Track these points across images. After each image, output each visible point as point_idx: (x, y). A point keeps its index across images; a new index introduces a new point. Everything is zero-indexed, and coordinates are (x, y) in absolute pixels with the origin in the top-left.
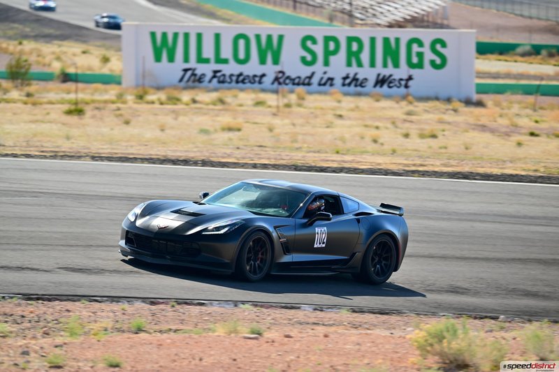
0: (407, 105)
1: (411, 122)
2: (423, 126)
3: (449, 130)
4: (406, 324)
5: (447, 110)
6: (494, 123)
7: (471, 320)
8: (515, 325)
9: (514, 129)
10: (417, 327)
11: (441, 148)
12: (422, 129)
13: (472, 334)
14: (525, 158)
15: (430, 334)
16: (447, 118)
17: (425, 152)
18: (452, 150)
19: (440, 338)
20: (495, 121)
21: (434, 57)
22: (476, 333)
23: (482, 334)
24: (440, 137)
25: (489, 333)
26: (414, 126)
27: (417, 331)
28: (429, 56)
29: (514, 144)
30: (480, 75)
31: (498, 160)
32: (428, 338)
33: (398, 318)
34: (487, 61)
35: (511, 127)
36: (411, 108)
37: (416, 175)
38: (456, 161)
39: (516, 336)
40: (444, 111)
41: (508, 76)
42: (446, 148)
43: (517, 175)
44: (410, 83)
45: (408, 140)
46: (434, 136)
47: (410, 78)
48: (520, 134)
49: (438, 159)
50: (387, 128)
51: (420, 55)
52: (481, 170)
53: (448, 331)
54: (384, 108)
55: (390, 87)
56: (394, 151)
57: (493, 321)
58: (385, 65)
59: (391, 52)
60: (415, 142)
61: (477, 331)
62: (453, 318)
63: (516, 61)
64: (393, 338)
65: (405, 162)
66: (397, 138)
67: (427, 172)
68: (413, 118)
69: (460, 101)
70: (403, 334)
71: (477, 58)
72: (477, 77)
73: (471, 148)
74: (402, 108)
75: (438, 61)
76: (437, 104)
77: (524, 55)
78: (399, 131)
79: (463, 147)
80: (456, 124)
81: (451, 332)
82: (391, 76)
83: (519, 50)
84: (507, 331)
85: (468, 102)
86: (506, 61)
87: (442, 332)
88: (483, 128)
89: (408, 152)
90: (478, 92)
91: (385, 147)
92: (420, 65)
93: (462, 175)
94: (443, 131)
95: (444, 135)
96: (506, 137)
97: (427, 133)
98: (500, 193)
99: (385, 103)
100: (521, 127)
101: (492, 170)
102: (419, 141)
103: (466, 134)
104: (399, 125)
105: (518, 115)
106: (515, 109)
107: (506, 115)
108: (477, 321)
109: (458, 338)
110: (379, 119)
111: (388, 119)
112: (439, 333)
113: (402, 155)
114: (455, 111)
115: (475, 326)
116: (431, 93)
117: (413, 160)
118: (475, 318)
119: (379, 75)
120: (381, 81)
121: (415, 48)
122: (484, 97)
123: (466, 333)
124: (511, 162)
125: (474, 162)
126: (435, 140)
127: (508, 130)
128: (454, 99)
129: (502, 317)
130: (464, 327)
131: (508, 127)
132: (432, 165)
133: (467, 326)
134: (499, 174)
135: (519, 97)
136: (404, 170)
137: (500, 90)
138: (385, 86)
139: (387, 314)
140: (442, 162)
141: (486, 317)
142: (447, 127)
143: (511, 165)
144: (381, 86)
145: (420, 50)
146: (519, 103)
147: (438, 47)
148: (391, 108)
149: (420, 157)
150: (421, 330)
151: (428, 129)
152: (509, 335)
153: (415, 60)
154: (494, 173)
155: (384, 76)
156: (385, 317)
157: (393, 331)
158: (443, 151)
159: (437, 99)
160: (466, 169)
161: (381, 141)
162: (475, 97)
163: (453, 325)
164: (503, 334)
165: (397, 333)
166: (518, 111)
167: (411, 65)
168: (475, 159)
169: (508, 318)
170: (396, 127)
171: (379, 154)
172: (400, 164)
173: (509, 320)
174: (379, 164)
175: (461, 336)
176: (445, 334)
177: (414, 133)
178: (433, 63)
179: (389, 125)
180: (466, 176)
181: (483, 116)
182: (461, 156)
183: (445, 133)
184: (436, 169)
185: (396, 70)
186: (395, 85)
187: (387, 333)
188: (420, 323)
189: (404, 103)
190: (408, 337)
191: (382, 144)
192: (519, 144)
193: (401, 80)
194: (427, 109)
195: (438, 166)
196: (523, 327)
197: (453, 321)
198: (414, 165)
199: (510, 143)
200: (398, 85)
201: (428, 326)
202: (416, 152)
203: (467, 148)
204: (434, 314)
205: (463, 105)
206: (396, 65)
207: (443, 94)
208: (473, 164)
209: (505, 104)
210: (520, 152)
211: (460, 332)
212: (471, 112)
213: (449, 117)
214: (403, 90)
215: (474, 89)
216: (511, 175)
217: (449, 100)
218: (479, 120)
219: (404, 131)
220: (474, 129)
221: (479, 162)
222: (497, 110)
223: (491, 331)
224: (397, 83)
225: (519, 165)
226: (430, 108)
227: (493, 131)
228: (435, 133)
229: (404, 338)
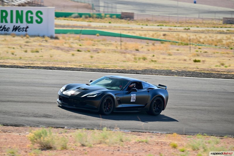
0: (26, 39)
1: (28, 46)
2: (33, 47)
3: (44, 49)
4: (26, 130)
5: (43, 41)
6: (63, 46)
7: (53, 129)
8: (71, 131)
9: (71, 48)
10: (30, 132)
11: (40, 57)
12: (32, 49)
13: (53, 134)
14: (76, 61)
15: (35, 135)
16: (43, 44)
17: (33, 58)
18: (45, 57)
19: (40, 136)
20: (63, 45)
21: (37, 19)
22: (55, 134)
23: (57, 134)
24: (40, 52)
25: (60, 134)
26: (29, 48)
27: (30, 133)
28: (35, 18)
29: (71, 55)
30: (57, 26)
31: (64, 62)
32: (35, 136)
33: (23, 128)
34: (59, 20)
35: (69, 48)
36: (28, 40)
37: (30, 68)
38: (47, 62)
39: (72, 135)
40: (41, 41)
41: (68, 26)
42: (42, 57)
43: (72, 68)
44: (27, 29)
45: (26, 53)
46: (37, 52)
47: (27, 27)
48: (74, 51)
49: (39, 61)
50: (18, 48)
51: (32, 18)
52: (57, 66)
53: (43, 133)
54: (17, 40)
55: (19, 31)
56: (21, 58)
57: (62, 129)
58: (17, 22)
59: (19, 16)
60: (30, 54)
61: (56, 133)
62: (45, 128)
63: (72, 20)
64: (20, 136)
65: (25, 63)
66: (22, 52)
67: (35, 66)
68: (29, 44)
69: (48, 37)
70: (24, 135)
71: (55, 19)
72: (55, 27)
73: (53, 57)
74: (24, 40)
75: (39, 20)
76: (39, 38)
77: (75, 17)
78: (23, 49)
79: (49, 56)
80: (47, 47)
81: (45, 134)
82: (19, 26)
83: (73, 15)
84: (68, 133)
85: (52, 37)
86: (68, 20)
87: (40, 133)
88: (58, 48)
89: (27, 58)
90: (56, 33)
91: (17, 56)
92: (31, 22)
93: (49, 68)
94: (41, 49)
95: (41, 51)
96: (68, 52)
97: (34, 50)
98: (65, 75)
99: (17, 38)
100: (74, 48)
101: (61, 66)
102: (31, 54)
103: (51, 51)
104: (23, 47)
105: (72, 43)
106: (71, 40)
107: (68, 43)
108: (55, 129)
109: (47, 136)
110: (14, 44)
111: (18, 44)
112: (39, 134)
113: (24, 60)
114: (46, 41)
115: (54, 131)
116: (36, 34)
117: (28, 62)
118: (55, 128)
119: (14, 26)
120: (15, 29)
121: (30, 15)
122: (58, 35)
123: (51, 134)
124: (69, 62)
125: (54, 62)
126: (38, 53)
127: (68, 49)
128: (46, 36)
129: (66, 127)
130: (50, 131)
131: (68, 48)
132: (37, 64)
133: (51, 131)
134: (64, 67)
135: (73, 35)
136: (25, 66)
137: (65, 32)
138: (17, 31)
139: (18, 126)
140: (41, 63)
141: (59, 127)
142: (43, 48)
143: (70, 64)
144: (15, 31)
145: (31, 15)
146: (73, 37)
147: (39, 14)
148: (19, 40)
149: (32, 60)
150: (32, 133)
151: (35, 48)
152: (69, 135)
153: (29, 20)
154: (62, 67)
155: (17, 27)
156: (17, 128)
157: (20, 133)
158: (41, 58)
159: (39, 36)
160: (51, 65)
161: (15, 54)
162: (55, 35)
163: (45, 131)
164: (66, 134)
165: (22, 134)
166: (72, 41)
167: (28, 22)
168: (55, 61)
169: (68, 127)
170: (22, 48)
171: (14, 59)
172: (23, 63)
173: (69, 128)
174: (14, 63)
175: (49, 135)
176: (42, 134)
177: (29, 50)
178: (37, 21)
179: (19, 47)
180: (50, 68)
181: (58, 43)
182: (49, 60)
183: (42, 50)
184: (38, 66)
185: (22, 24)
186: (21, 30)
187: (18, 134)
188: (32, 130)
189: (25, 38)
190: (26, 136)
191: (16, 55)
192: (73, 55)
193: (24, 28)
194: (34, 40)
195: (39, 64)
196: (75, 131)
197: (45, 129)
198: (29, 64)
199: (69, 54)
200: (22, 30)
201: (35, 131)
202: (30, 58)
203: (51, 57)
204: (38, 126)
205: (49, 38)
206: (22, 22)
207: (41, 34)
208: (54, 63)
209: (67, 38)
210: (73, 58)
211: (48, 133)
212: (53, 42)
213: (44, 44)
214: (24, 32)
215: (54, 32)
216: (70, 68)
217: (43, 37)
218: (56, 45)
219: (25, 50)
220: (54, 49)
221: (56, 62)
222: (64, 40)
223: (61, 133)
224: (22, 29)
225: (73, 63)
226: (36, 40)
227: (62, 49)
228: (38, 50)
229: (25, 136)
